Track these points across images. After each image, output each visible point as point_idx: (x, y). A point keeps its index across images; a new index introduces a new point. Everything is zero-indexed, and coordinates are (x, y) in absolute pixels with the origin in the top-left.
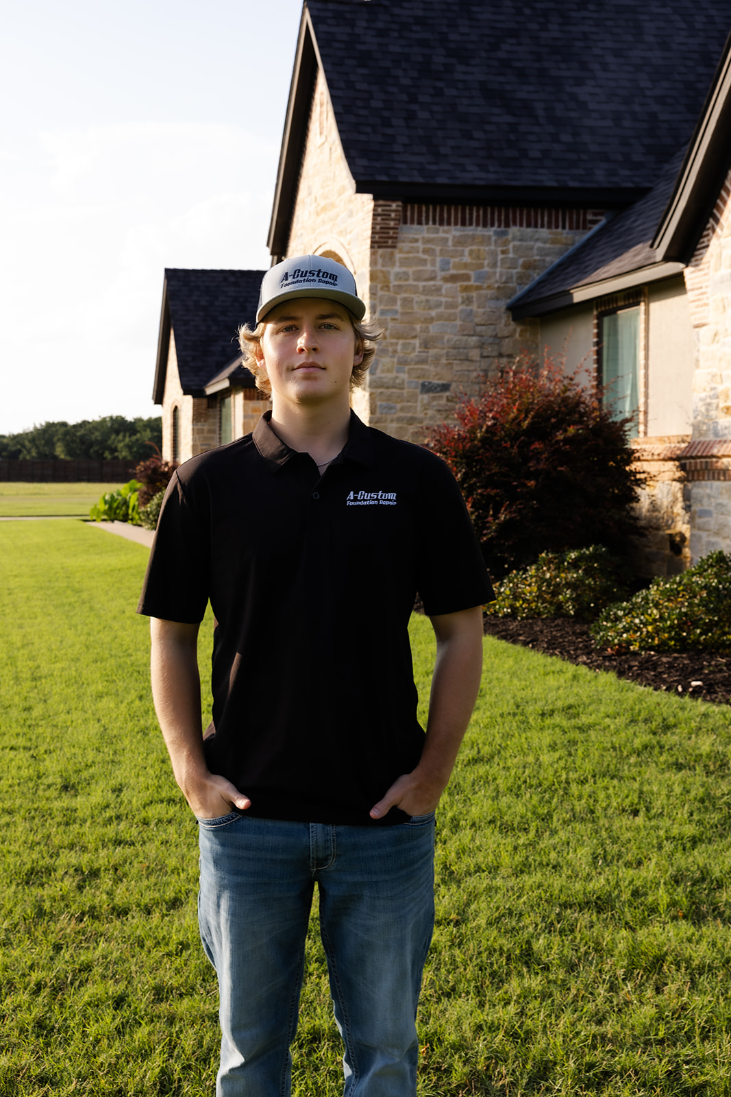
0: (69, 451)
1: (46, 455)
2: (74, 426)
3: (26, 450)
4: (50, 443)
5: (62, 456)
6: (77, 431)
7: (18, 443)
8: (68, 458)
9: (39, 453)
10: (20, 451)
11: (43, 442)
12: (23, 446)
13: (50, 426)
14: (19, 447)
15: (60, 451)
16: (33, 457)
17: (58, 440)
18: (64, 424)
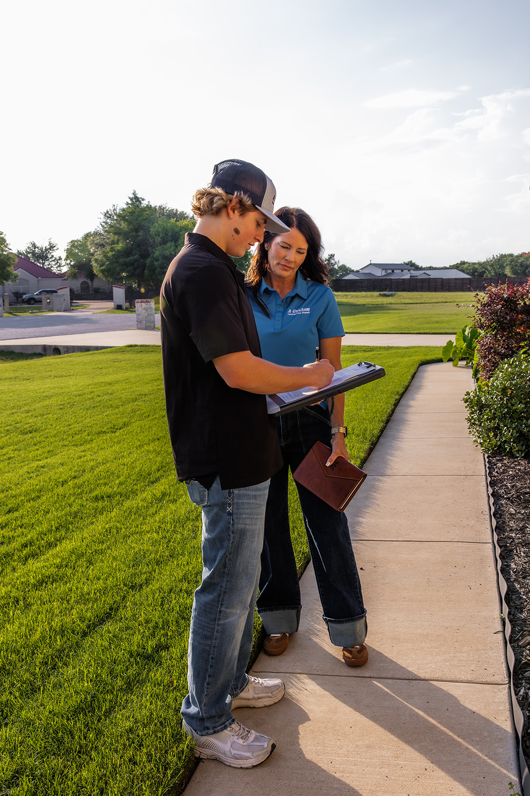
0: (515, 272)
1: (500, 274)
2: (517, 256)
3: (488, 271)
4: (502, 267)
5: (509, 275)
6: (518, 260)
7: (483, 267)
8: (513, 276)
9: (495, 273)
10: (484, 272)
11: (498, 266)
12: (487, 269)
13: (503, 256)
14: (484, 269)
15: (508, 272)
16: (492, 275)
17: (507, 265)
18: (511, 255)
